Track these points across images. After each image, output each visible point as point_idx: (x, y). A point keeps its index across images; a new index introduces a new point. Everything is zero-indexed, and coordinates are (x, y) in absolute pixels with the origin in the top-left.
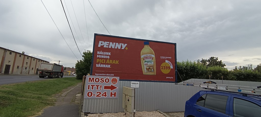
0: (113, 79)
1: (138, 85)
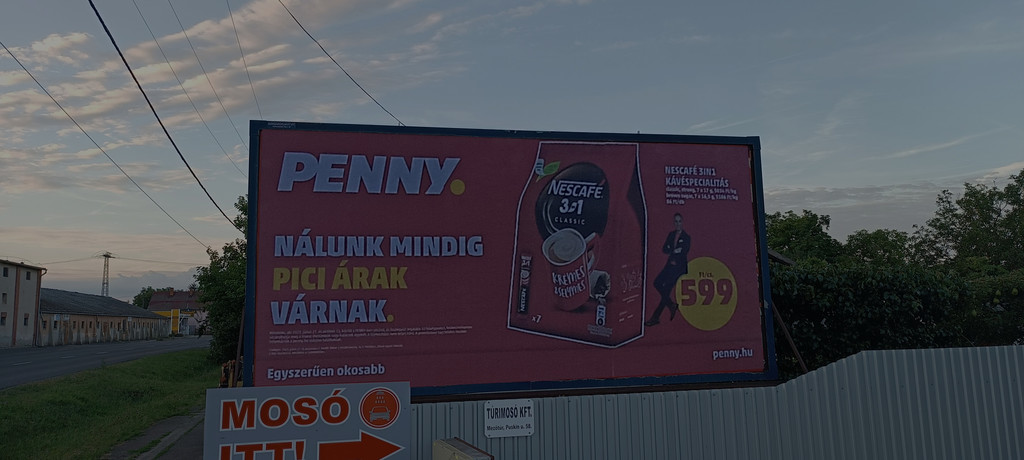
0: (372, 397)
1: (531, 421)
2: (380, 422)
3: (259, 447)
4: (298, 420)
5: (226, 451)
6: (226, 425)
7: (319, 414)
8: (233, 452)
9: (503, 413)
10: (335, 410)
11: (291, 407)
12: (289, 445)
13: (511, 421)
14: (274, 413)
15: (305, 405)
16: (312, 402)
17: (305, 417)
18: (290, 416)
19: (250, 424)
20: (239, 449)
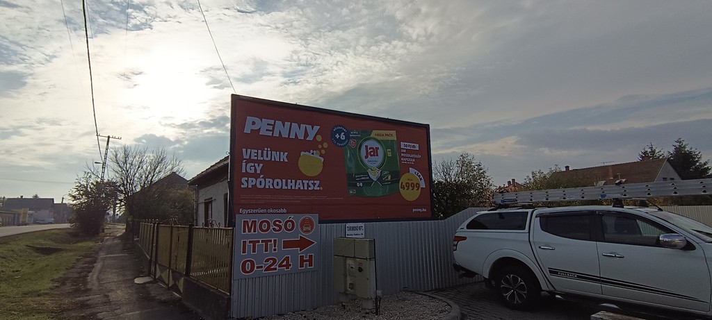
0: (304, 220)
1: (363, 232)
2: (307, 231)
3: (259, 242)
4: (274, 229)
5: (245, 242)
6: (244, 231)
7: (283, 227)
8: (248, 243)
9: (354, 228)
10: (289, 225)
11: (272, 224)
12: (271, 241)
13: (356, 232)
14: (265, 226)
15: (277, 223)
16: (280, 222)
17: (277, 228)
18: (271, 228)
19: (255, 231)
20: (250, 242)
